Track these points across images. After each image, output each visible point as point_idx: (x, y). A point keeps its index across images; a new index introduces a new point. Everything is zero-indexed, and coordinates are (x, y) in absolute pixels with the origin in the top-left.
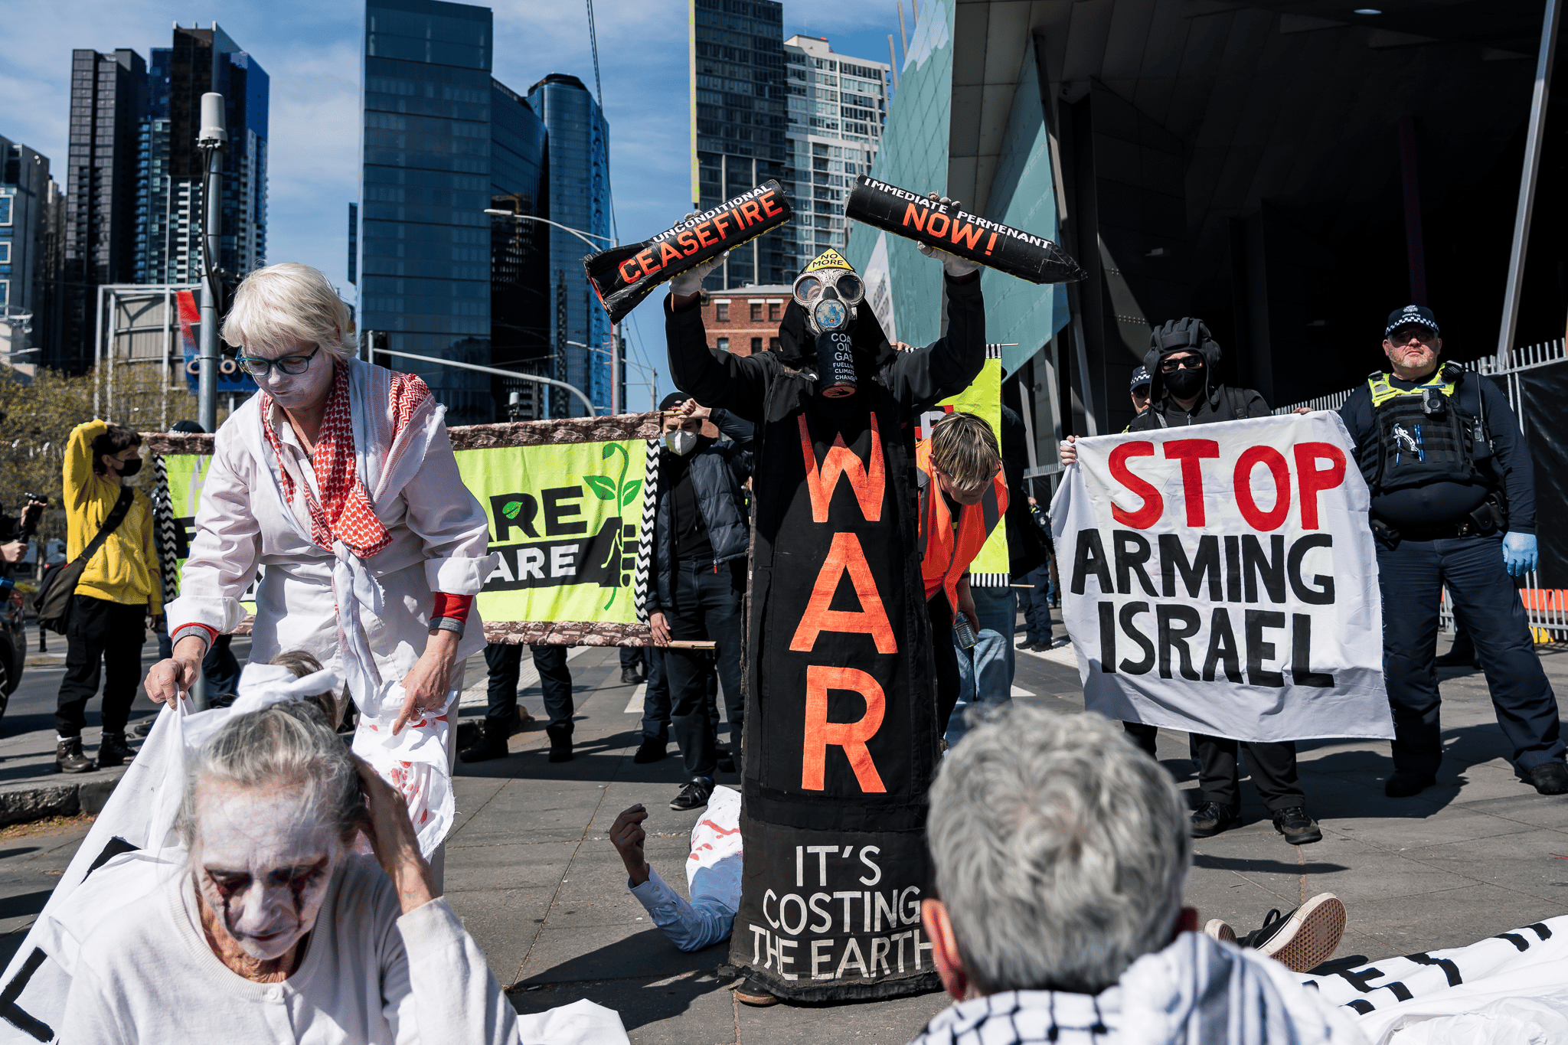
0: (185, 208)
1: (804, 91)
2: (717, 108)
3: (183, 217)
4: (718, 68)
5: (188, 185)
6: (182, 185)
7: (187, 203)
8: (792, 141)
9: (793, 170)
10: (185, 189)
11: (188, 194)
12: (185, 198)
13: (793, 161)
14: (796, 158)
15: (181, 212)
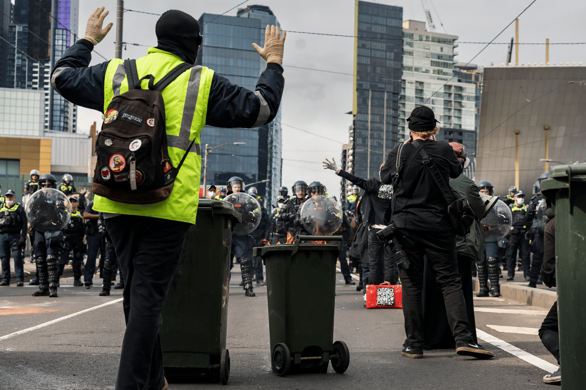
0: (36, 78)
1: (412, 53)
2: (367, 65)
3: (36, 83)
4: (368, 44)
5: (38, 64)
6: (35, 64)
7: (37, 75)
8: (404, 81)
9: (404, 96)
10: (36, 67)
11: (37, 70)
12: (36, 72)
13: (404, 91)
14: (406, 90)
15: (34, 80)
